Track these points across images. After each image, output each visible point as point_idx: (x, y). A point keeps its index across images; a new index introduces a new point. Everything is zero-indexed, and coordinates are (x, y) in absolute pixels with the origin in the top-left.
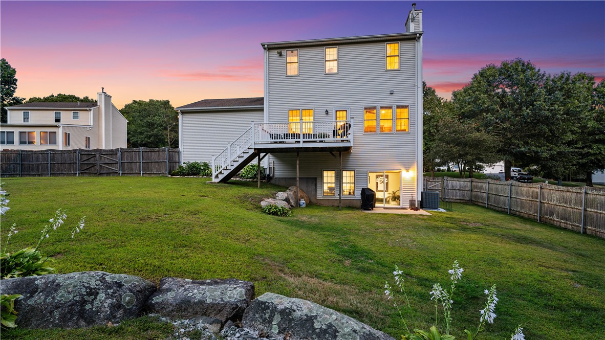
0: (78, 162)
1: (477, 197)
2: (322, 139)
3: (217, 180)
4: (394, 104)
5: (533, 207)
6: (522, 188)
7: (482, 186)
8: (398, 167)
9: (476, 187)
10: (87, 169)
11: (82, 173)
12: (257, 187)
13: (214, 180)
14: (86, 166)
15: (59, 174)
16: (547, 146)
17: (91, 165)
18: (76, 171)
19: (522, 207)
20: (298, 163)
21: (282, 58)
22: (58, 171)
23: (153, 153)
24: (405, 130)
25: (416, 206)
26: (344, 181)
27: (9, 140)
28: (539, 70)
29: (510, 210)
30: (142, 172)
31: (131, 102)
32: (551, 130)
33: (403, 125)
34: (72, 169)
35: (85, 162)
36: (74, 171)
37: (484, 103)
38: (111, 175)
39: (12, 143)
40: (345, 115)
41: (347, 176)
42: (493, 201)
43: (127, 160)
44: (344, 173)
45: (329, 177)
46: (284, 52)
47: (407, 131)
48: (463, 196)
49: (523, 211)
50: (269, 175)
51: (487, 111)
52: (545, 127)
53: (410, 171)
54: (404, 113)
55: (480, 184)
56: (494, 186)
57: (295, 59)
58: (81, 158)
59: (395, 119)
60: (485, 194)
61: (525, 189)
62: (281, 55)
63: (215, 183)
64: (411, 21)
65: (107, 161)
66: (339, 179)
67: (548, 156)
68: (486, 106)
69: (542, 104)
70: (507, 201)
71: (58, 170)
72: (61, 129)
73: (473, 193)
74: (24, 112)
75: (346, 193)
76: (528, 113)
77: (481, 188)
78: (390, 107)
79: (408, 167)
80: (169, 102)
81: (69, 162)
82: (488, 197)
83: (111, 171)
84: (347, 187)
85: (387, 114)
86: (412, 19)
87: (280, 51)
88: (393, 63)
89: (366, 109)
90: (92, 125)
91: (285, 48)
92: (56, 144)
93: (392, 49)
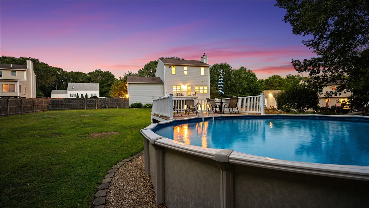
0: (85, 103)
2: (190, 96)
4: (203, 85)
10: (90, 106)
11: (87, 108)
14: (89, 105)
15: (75, 109)
17: (92, 105)
18: (84, 107)
23: (122, 100)
24: (206, 93)
30: (117, 107)
32: (236, 89)
33: (205, 91)
35: (89, 103)
38: (103, 108)
40: (190, 88)
43: (110, 102)
52: (234, 88)
54: (205, 88)
57: (175, 69)
58: (87, 102)
59: (203, 89)
65: (101, 103)
69: (233, 80)
71: (73, 107)
72: (18, 83)
78: (198, 86)
81: (80, 103)
85: (201, 88)
86: (205, 58)
87: (170, 66)
88: (202, 73)
89: (196, 86)
90: (26, 79)
91: (171, 65)
92: (15, 91)
93: (202, 69)
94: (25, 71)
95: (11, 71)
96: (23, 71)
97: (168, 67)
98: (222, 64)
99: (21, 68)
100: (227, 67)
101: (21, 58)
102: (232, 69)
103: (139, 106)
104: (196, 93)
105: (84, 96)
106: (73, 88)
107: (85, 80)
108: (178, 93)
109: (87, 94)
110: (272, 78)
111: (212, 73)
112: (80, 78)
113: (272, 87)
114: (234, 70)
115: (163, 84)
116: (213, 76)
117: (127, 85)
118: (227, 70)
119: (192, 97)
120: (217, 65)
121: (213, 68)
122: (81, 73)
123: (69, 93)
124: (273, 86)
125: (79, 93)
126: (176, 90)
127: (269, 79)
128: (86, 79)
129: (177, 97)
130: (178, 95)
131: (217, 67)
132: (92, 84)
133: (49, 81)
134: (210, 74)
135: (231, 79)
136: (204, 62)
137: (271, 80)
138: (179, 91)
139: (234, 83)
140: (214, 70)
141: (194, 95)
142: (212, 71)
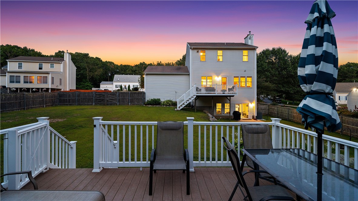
0: (94, 98)
1: (271, 113)
2: (224, 92)
3: (180, 109)
4: (246, 76)
5: (299, 118)
6: (294, 111)
7: (274, 108)
8: (248, 102)
9: (271, 109)
10: (99, 102)
11: (96, 104)
12: (195, 111)
13: (178, 109)
14: (98, 100)
15: (83, 104)
16: (292, 88)
17: (101, 100)
18: (93, 103)
19: (294, 118)
20: (212, 101)
21: (198, 53)
22: (81, 103)
23: (135, 94)
24: (250, 86)
25: (255, 118)
26: (226, 107)
27: (17, 81)
28: (288, 53)
29: (289, 119)
30: (130, 104)
31: (58, 52)
33: (249, 84)
34: (90, 102)
35: (98, 98)
36: (91, 103)
37: (265, 67)
38: (113, 105)
39: (19, 82)
40: (225, 79)
41: (227, 106)
42: (280, 115)
43: (121, 97)
44: (225, 104)
45: (219, 106)
46: (200, 51)
47: (251, 87)
48: (265, 112)
49: (294, 119)
50: (192, 105)
51: (267, 71)
52: (291, 79)
53: (252, 103)
54: (249, 79)
55: (273, 107)
56: (281, 109)
57: (204, 54)
58: (96, 97)
59: (246, 82)
60: (276, 112)
61: (295, 111)
62: (198, 52)
63: (179, 110)
64: (249, 39)
65: (111, 98)
66: (223, 107)
67: (293, 93)
68: (266, 69)
69: (290, 70)
70: (287, 116)
72: (50, 75)
73: (270, 111)
74: (19, 63)
75: (226, 113)
76: (285, 73)
77: (274, 109)
78: (244, 77)
79: (251, 102)
80: (89, 54)
81: (88, 98)
82: (278, 113)
83: (113, 103)
84: (227, 110)
85: (243, 80)
86: (250, 38)
87: (198, 50)
88: (245, 59)
89: (234, 77)
90: (62, 71)
91: (200, 49)
92: (47, 83)
93: (245, 52)
94: (61, 63)
95: (50, 64)
96: (60, 63)
97: (196, 51)
98: (274, 49)
99: (59, 61)
100: (282, 53)
101: (76, 53)
102: (289, 54)
103: (156, 102)
104: (233, 87)
105: (127, 87)
106: (118, 79)
107: (131, 73)
108: (208, 86)
109: (129, 85)
110: (346, 67)
111: (261, 61)
112: (127, 70)
113: (345, 78)
114: (291, 56)
115: (189, 75)
116: (262, 65)
117: (144, 76)
118: (281, 56)
119: (227, 93)
120: (267, 50)
121: (261, 55)
122: (128, 66)
123: (115, 84)
124: (347, 77)
125: (123, 84)
126: (205, 83)
127: (341, 68)
128: (132, 71)
129: (206, 93)
130: (208, 89)
131: (267, 53)
132: (135, 75)
133: (96, 73)
134: (257, 62)
135: (287, 67)
136: (249, 44)
137: (344, 69)
138: (209, 84)
139: (292, 73)
140: (263, 57)
141: (229, 90)
142: (260, 59)
